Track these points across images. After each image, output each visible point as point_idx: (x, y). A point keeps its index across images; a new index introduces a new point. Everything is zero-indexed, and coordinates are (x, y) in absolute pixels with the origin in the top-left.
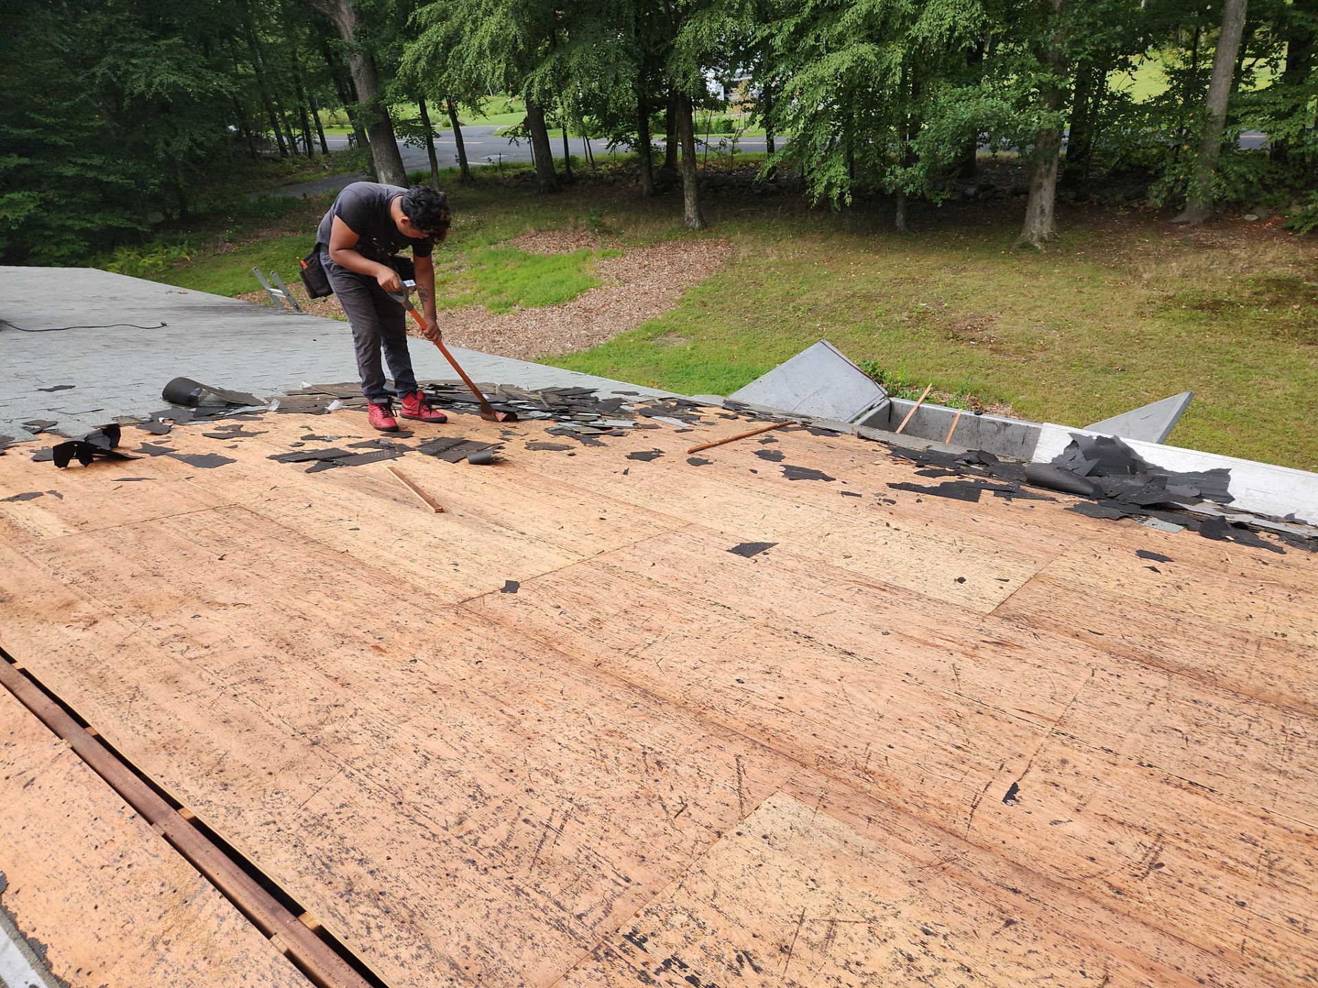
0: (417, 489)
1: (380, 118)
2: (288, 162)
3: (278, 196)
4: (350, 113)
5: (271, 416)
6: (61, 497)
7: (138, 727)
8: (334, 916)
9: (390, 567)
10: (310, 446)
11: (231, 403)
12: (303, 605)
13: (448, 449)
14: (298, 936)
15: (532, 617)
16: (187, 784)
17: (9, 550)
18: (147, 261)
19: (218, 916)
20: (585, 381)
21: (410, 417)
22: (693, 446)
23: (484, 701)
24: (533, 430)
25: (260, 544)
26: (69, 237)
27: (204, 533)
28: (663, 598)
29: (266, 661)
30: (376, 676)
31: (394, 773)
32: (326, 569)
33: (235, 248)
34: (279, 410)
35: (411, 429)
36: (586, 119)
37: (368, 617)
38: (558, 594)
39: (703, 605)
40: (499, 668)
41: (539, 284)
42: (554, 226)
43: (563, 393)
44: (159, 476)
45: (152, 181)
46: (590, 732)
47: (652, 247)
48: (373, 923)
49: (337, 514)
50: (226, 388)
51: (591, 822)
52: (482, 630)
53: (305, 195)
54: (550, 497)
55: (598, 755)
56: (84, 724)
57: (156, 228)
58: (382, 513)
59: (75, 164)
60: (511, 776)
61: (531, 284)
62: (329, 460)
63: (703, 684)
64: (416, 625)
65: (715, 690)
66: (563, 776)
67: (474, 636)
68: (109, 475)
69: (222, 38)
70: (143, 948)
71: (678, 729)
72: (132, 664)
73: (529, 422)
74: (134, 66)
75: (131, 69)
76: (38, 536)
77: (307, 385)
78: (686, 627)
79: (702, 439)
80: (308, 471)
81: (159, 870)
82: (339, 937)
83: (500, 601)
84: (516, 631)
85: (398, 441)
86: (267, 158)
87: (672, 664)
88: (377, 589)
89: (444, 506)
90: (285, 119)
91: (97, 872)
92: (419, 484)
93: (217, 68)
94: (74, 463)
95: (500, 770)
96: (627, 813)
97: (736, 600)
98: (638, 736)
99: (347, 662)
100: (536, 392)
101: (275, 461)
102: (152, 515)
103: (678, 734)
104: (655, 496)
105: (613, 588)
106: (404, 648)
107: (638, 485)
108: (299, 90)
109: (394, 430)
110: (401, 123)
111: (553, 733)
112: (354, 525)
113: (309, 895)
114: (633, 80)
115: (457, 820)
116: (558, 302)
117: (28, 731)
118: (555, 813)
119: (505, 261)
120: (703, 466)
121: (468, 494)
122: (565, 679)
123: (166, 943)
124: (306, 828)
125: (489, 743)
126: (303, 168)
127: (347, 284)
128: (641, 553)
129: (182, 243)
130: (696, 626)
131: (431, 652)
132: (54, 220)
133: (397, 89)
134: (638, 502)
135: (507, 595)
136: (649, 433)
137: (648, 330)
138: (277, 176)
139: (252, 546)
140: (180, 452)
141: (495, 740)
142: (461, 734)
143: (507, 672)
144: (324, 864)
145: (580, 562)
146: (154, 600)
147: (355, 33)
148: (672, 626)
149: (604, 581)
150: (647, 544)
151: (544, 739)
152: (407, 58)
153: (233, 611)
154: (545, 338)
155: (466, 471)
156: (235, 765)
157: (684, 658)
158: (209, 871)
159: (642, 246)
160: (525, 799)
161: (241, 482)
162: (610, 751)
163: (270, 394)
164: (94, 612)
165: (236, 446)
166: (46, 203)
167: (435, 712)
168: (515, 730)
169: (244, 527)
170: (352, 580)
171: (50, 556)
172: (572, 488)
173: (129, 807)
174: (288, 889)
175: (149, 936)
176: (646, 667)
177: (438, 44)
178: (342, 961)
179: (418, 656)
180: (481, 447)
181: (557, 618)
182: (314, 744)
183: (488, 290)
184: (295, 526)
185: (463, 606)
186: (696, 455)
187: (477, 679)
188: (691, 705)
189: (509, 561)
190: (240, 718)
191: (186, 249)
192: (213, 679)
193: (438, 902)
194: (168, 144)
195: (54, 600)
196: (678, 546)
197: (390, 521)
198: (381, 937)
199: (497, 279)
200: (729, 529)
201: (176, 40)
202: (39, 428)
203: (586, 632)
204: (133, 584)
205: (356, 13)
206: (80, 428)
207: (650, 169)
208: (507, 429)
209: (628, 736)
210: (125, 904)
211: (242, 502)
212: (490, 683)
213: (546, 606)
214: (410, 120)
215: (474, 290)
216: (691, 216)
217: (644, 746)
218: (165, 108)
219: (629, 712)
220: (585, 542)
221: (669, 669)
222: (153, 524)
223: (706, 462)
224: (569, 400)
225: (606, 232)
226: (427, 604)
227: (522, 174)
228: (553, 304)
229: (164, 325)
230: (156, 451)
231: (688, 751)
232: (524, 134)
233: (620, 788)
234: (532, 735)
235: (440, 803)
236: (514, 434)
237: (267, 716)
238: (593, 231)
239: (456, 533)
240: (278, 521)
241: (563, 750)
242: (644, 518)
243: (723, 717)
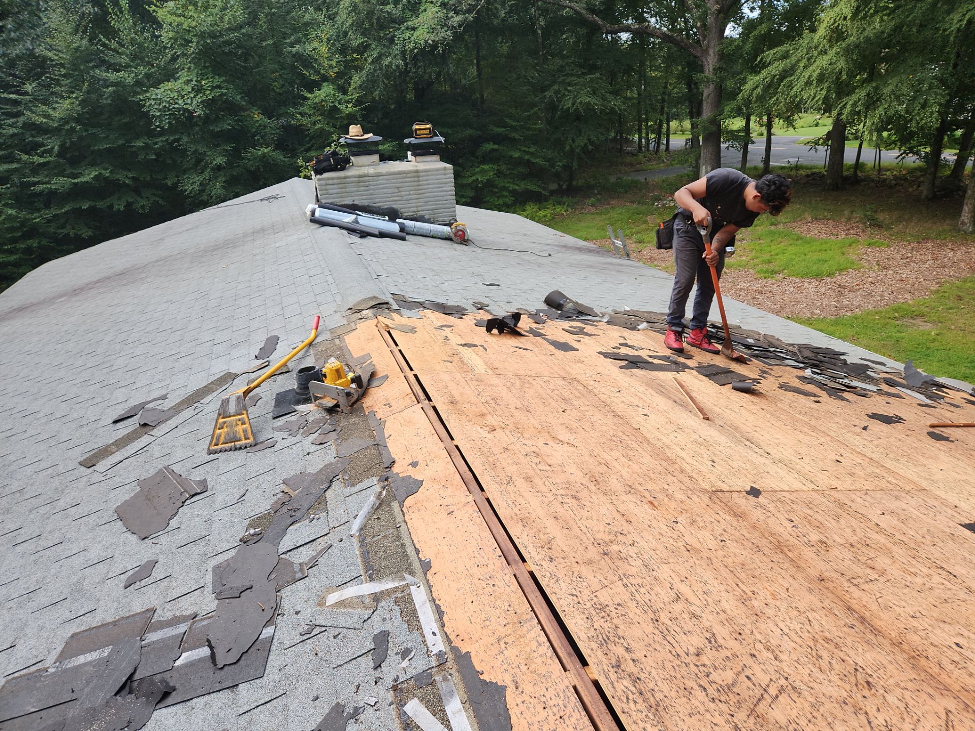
0: (691, 398)
1: (714, 128)
2: (641, 156)
3: (629, 178)
4: (692, 125)
5: (602, 325)
6: (486, 350)
7: (509, 502)
8: (607, 678)
9: (666, 449)
10: (624, 351)
11: (581, 312)
12: (608, 458)
13: (717, 374)
14: (582, 679)
15: (770, 521)
16: (530, 548)
17: (458, 374)
18: (542, 213)
19: (537, 641)
20: (837, 345)
21: (693, 345)
22: (935, 422)
23: (724, 572)
24: (786, 375)
25: (587, 408)
26: (505, 193)
27: (556, 392)
28: (889, 545)
29: (582, 487)
30: (649, 523)
31: (655, 597)
32: (624, 437)
33: (593, 210)
34: (608, 322)
35: (691, 353)
36: (885, 134)
37: (648, 479)
38: (792, 510)
39: (929, 565)
40: (738, 551)
41: (804, 260)
42: (829, 217)
43: (816, 351)
44: (536, 350)
45: (559, 163)
46: (809, 632)
47: (919, 242)
48: (631, 697)
49: (636, 402)
50: (579, 302)
51: (802, 704)
52: (728, 518)
53: (646, 179)
54: (795, 431)
55: (814, 654)
56: (482, 490)
57: (552, 193)
58: (665, 409)
59: (520, 150)
60: (738, 637)
61: (797, 259)
62: (634, 363)
63: (920, 633)
64: (680, 496)
65: (932, 644)
66: (783, 657)
67: (722, 520)
68: (511, 342)
69: (624, 73)
70: (493, 640)
71: (890, 662)
72: (510, 462)
73: (784, 368)
74: (569, 91)
75: (567, 93)
76: (473, 370)
77: (627, 309)
78: (909, 578)
79: (945, 418)
80: (621, 367)
81: (509, 595)
82: (609, 695)
83: (744, 500)
84: (755, 527)
85: (682, 360)
86: (628, 153)
87: (891, 605)
88: (656, 462)
89: (710, 415)
90: (647, 127)
91: (476, 581)
92: (694, 395)
93: (615, 93)
94: (495, 331)
95: (731, 630)
96: (834, 711)
97: (963, 572)
98: (852, 653)
99: (631, 506)
100: (793, 345)
101: (601, 356)
102: (530, 373)
103: (890, 667)
104: (891, 456)
105: (842, 521)
106: (670, 510)
107: (875, 442)
108: (663, 108)
109: (680, 351)
110: (728, 132)
111: (777, 618)
112: (645, 412)
113: (592, 655)
114: (940, 105)
115: (696, 651)
116: (818, 276)
117: (455, 483)
118: (772, 683)
119: (780, 239)
120: (943, 442)
121: (729, 412)
122: (791, 580)
123: (506, 643)
124: (595, 609)
125: (725, 605)
126: (649, 161)
127: (686, 244)
128: (872, 501)
129: (564, 204)
130: (918, 580)
131: (688, 520)
132: (501, 183)
133: (732, 109)
134: (874, 456)
135: (750, 497)
136: (891, 400)
137: (896, 311)
138: (631, 165)
139: (582, 408)
140: (548, 337)
141: (729, 604)
142: (705, 590)
143: (744, 556)
144: (604, 639)
145: (813, 490)
146: (525, 426)
147: (714, 69)
148: (894, 572)
149: (834, 513)
150: (878, 495)
151: (768, 621)
152: (748, 87)
153: (567, 447)
154: (798, 303)
155: (729, 394)
156: (558, 548)
157: (903, 604)
158: (536, 609)
159: (908, 241)
160: (749, 661)
161: (580, 365)
162: (825, 654)
163: (604, 310)
164: (495, 423)
165: (580, 341)
166: (500, 172)
167: (687, 565)
168: (746, 603)
169: (579, 395)
170: (640, 450)
171: (477, 383)
172: (814, 429)
173: (498, 548)
174: (580, 645)
175: (497, 634)
176: (865, 598)
177: (775, 76)
178: (607, 711)
179: (680, 519)
180: (743, 378)
181: (790, 529)
182: (605, 554)
183: (761, 259)
184: (609, 403)
185: (715, 493)
186: (937, 431)
187: (720, 553)
188: (905, 647)
189: (755, 472)
190: (564, 518)
191: (565, 208)
192: (551, 488)
193: (677, 706)
194: (573, 141)
195: (477, 410)
196: (910, 505)
197: (669, 416)
198: (635, 709)
199: (770, 252)
200: (963, 505)
201: (597, 75)
202: (480, 307)
203: (814, 549)
204: (515, 412)
205: (719, 55)
206: (501, 311)
207: (935, 178)
208: (765, 369)
209: (843, 649)
210: (487, 608)
211: (579, 378)
212: (730, 560)
213: (782, 518)
214: (736, 131)
215: (749, 258)
216: (966, 221)
217: (856, 664)
218: (578, 118)
219: (845, 629)
220: (820, 475)
221: (888, 608)
222: (529, 378)
223: (947, 439)
224: (820, 357)
225: (878, 225)
226: (689, 484)
227: (813, 174)
228: (812, 277)
229: (550, 255)
230: (537, 334)
231: (898, 685)
232: (825, 143)
233: (830, 688)
234: (760, 614)
235: (685, 634)
236: (770, 375)
237: (579, 523)
238: (864, 223)
239: (716, 439)
240: (599, 396)
241: (784, 636)
242: (877, 471)
243: (936, 670)
